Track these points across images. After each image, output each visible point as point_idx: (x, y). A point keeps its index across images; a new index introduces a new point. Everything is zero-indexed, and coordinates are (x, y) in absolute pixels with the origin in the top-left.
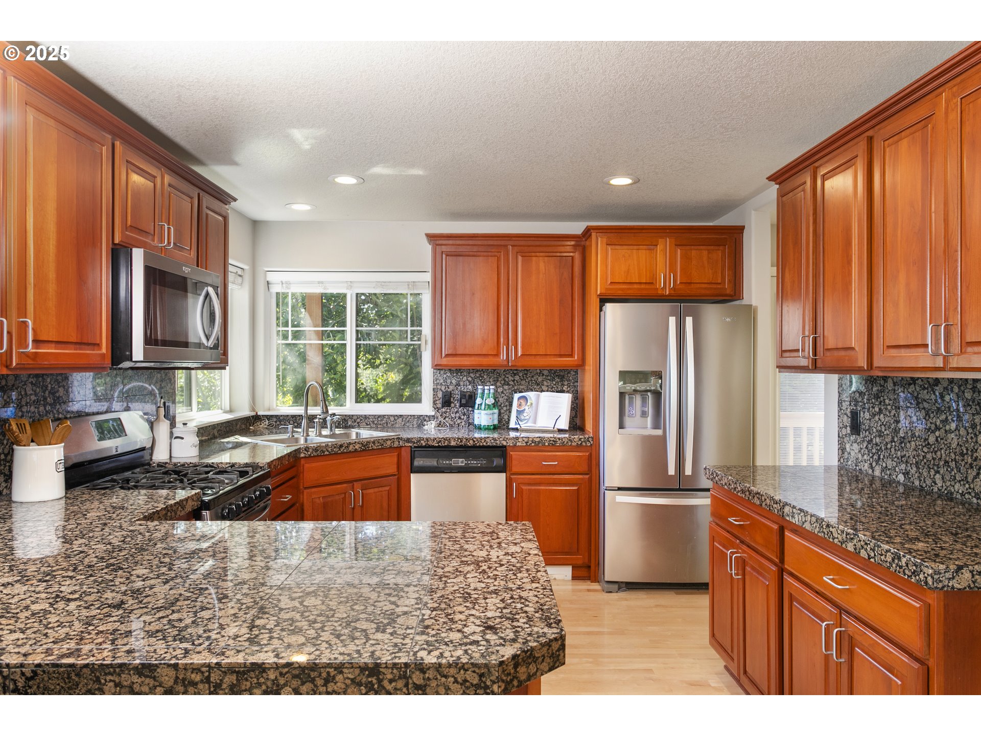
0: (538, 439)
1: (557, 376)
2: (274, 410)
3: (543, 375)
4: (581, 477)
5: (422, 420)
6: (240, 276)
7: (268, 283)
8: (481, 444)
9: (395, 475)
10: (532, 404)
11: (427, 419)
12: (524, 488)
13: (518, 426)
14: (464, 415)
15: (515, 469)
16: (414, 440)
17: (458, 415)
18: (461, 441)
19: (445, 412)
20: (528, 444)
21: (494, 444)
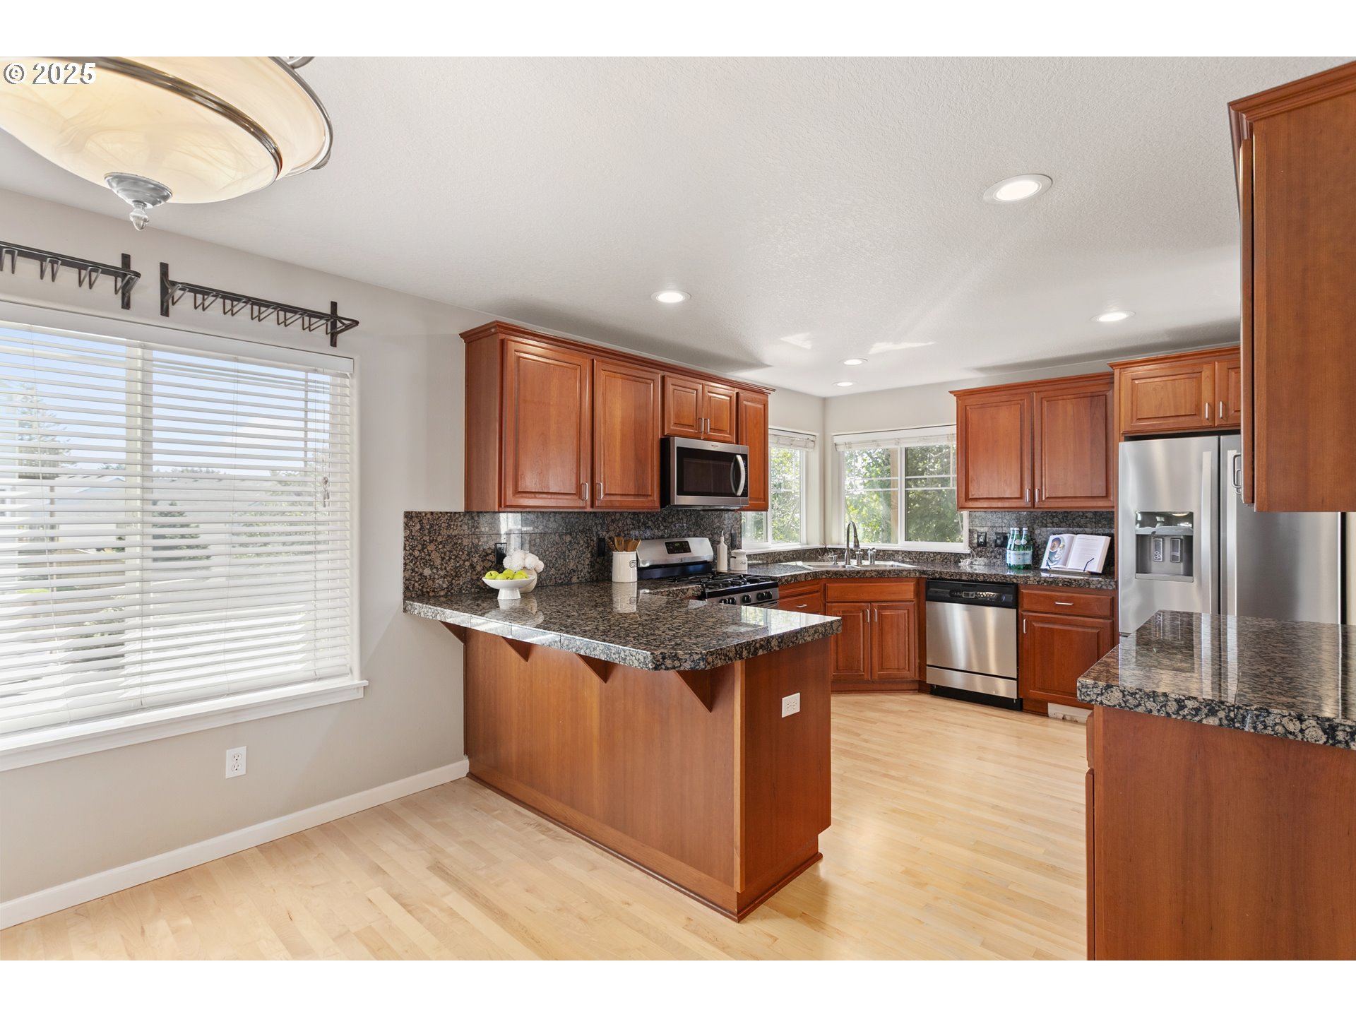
0: (1051, 580)
1: (1103, 518)
2: (842, 544)
3: (1087, 517)
4: (1101, 621)
5: (958, 557)
6: (813, 441)
7: (836, 445)
8: (991, 580)
9: (913, 601)
10: (1064, 546)
11: (964, 557)
12: (1036, 625)
13: (1048, 567)
14: (1000, 554)
15: (1026, 607)
16: (929, 572)
17: (993, 554)
18: (972, 576)
19: (981, 551)
20: (1040, 583)
21: (1004, 581)
